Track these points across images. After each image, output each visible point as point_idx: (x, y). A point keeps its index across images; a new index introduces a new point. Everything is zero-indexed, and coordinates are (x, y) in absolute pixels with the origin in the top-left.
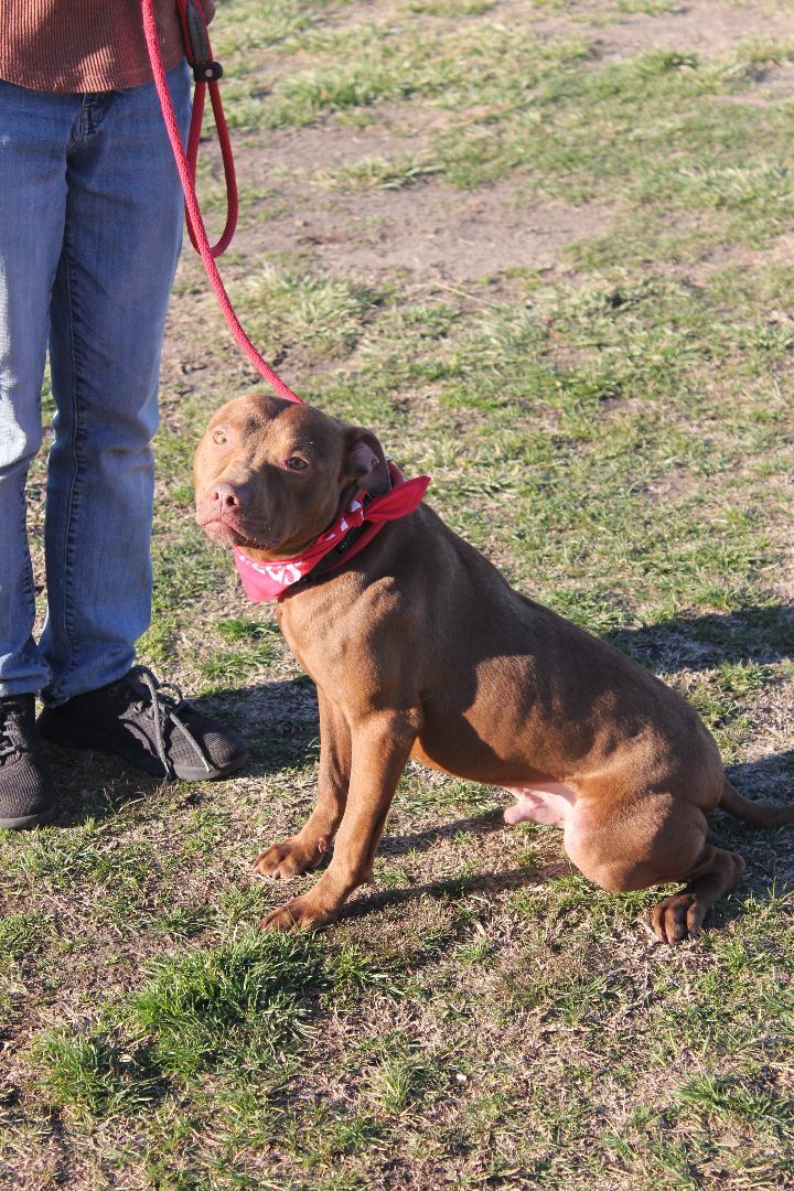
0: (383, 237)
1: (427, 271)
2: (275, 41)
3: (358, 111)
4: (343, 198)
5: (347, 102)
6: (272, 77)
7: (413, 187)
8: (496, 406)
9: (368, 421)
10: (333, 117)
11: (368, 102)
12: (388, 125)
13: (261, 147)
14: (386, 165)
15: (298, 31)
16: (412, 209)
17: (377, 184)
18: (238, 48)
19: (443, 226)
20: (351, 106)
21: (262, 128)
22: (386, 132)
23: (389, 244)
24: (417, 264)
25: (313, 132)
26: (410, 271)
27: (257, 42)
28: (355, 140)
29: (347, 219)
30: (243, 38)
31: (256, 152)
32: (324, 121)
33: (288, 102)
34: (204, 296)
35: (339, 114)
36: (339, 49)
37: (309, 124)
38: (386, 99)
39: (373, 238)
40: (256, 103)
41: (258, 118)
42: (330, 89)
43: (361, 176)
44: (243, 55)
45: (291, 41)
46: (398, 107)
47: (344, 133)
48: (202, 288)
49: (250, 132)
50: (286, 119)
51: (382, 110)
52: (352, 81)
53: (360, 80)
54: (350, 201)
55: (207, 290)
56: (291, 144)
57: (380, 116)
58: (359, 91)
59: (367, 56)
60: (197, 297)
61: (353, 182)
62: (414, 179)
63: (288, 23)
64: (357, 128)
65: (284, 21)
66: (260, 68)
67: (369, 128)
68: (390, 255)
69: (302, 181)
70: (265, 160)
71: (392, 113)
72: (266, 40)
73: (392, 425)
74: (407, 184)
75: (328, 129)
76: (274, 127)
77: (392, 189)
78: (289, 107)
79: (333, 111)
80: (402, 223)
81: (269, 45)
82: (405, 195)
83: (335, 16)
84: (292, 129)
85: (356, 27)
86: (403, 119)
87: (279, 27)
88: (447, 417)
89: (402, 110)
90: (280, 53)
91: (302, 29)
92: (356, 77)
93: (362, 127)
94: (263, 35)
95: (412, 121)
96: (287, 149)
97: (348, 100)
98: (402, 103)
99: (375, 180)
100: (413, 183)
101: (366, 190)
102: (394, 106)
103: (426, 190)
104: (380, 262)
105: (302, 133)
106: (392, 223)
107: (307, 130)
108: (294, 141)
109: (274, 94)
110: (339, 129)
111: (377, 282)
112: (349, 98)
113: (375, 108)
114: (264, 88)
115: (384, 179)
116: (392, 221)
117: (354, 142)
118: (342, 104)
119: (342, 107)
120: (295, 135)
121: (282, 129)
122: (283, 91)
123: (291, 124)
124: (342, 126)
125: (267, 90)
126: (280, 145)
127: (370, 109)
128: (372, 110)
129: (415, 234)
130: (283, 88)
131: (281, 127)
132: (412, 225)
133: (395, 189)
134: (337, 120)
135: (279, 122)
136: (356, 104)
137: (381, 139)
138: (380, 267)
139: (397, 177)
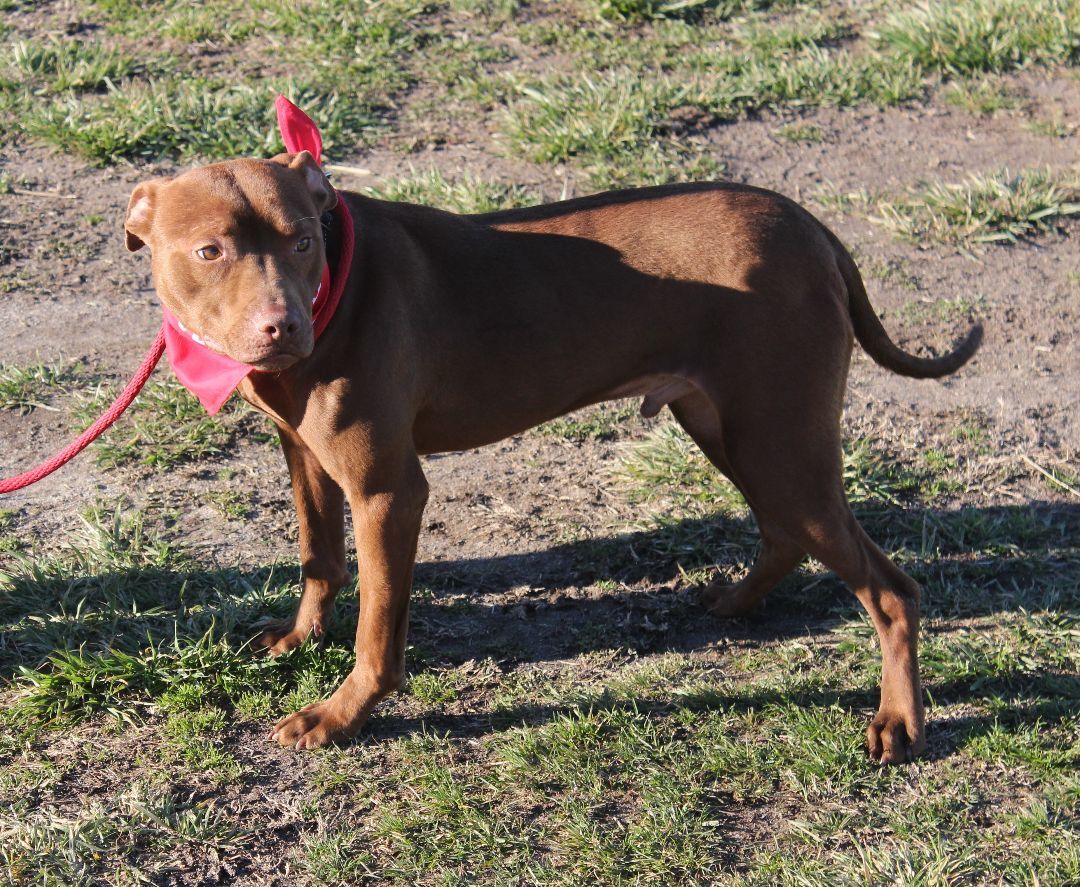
1: (1018, 423)
3: (985, 82)
4: (915, 256)
5: (971, 65)
6: (869, 6)
7: (1040, 241)
8: (1062, 765)
9: (813, 778)
10: (943, 89)
11: (1008, 66)
12: (1030, 112)
13: (810, 141)
14: (1003, 193)
16: (1028, 285)
17: (978, 232)
19: (1069, 330)
20: (977, 72)
21: (824, 103)
22: (1024, 124)
24: (1004, 410)
25: (906, 115)
26: (985, 423)
28: (970, 134)
29: (911, 298)
31: (803, 150)
32: (927, 100)
33: (878, 56)
34: (620, 445)
35: (955, 86)
37: (903, 101)
38: (1038, 61)
40: (824, 55)
41: (821, 85)
42: (950, 41)
43: (954, 217)
46: (1057, 77)
47: (956, 119)
48: (619, 428)
49: (802, 111)
50: (866, 89)
51: (1029, 80)
52: (989, 26)
53: (1002, 25)
54: (924, 262)
55: (627, 433)
56: (862, 138)
57: (1024, 92)
58: (996, 47)
60: (609, 446)
61: (941, 224)
62: (1043, 226)
64: (978, 114)
67: (997, 115)
69: (857, 215)
70: (811, 167)
71: (1042, 90)
73: (856, 793)
74: (1030, 236)
75: (931, 112)
76: (844, 102)
77: (1000, 243)
78: (879, 67)
79: (946, 79)
80: (1001, 316)
82: (1021, 255)
84: (872, 109)
86: (1058, 100)
88: (963, 780)
89: (1062, 84)
92: (996, 20)
93: (988, 111)
95: (1070, 106)
96: (854, 146)
97: (975, 61)
98: (1063, 70)
99: (977, 223)
100: (1042, 232)
101: (956, 241)
102: (1050, 76)
103: (1060, 249)
105: (886, 116)
106: (983, 315)
107: (895, 111)
108: (870, 132)
109: (863, 39)
110: (949, 114)
111: (920, 445)
112: (977, 57)
113: (1016, 77)
114: (850, 27)
115: (991, 223)
116: (983, 309)
117: (968, 140)
118: (964, 67)
119: (962, 73)
120: (873, 120)
121: (856, 108)
122: (876, 36)
123: (873, 99)
124: (954, 108)
125: (853, 32)
126: (844, 138)
127: (1008, 78)
128: (1010, 82)
129: (1017, 341)
130: (878, 30)
131: (854, 103)
132: (1017, 322)
133: (1007, 244)
134: (949, 96)
135: (853, 94)
136: (987, 68)
137: (1014, 138)
138: (937, 410)
139: (1016, 220)
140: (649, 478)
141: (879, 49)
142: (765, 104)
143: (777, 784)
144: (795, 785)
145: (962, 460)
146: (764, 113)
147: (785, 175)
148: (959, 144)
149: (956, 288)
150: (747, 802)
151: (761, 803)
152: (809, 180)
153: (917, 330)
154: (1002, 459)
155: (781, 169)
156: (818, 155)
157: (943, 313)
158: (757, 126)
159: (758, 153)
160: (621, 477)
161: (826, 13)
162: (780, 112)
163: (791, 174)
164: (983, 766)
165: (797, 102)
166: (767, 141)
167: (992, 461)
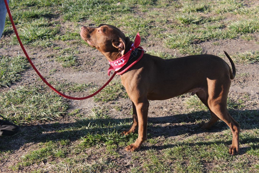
0: (244, 81)
1: (255, 95)
2: (231, 10)
3: (248, 35)
4: (236, 65)
5: (246, 32)
6: (228, 22)
7: (258, 63)
9: (220, 158)
10: (241, 36)
11: (252, 32)
12: (256, 40)
14: (252, 54)
15: (238, 8)
16: (256, 71)
17: (247, 61)
18: (220, 12)
20: (247, 33)
21: (220, 38)
22: (255, 42)
23: (246, 83)
24: (252, 93)
25: (234, 40)
26: (249, 95)
27: (226, 10)
28: (246, 44)
30: (223, 9)
31: (217, 46)
32: (238, 38)
33: (229, 30)
34: (185, 98)
35: (243, 36)
36: (248, 14)
37: (234, 38)
38: (257, 31)
39: (241, 81)
40: (220, 30)
41: (220, 35)
42: (242, 28)
43: (243, 59)
44: (222, 14)
45: (236, 11)
47: (243, 41)
49: (216, 40)
50: (228, 36)
51: (256, 34)
52: (249, 25)
53: (251, 25)
55: (186, 96)
56: (227, 45)
57: (255, 37)
58: (250, 29)
59: (255, 17)
60: (183, 98)
61: (241, 60)
63: (236, 5)
64: (247, 40)
65: (235, 4)
66: (225, 18)
67: (251, 41)
68: (245, 88)
70: (218, 50)
72: (229, 10)
73: (227, 160)
74: (256, 62)
75: (239, 40)
76: (224, 38)
77: (251, 63)
78: (230, 32)
79: (241, 34)
80: (252, 76)
81: (229, 12)
82: (255, 65)
83: (250, 3)
84: (229, 39)
85: (255, 7)
87: (233, 6)
90: (232, 14)
91: (239, 7)
92: (250, 24)
93: (249, 40)
94: (228, 8)
96: (225, 46)
97: (246, 31)
99: (247, 60)
101: (244, 63)
104: (241, 91)
105: (231, 41)
106: (248, 76)
107: (233, 40)
108: (228, 44)
109: (227, 27)
110: (242, 40)
111: (238, 99)
112: (247, 31)
113: (254, 34)
114: (225, 25)
115: (250, 60)
116: (248, 75)
117: (245, 45)
118: (244, 32)
119: (244, 33)
120: (229, 41)
121: (226, 39)
122: (229, 27)
123: (229, 38)
124: (243, 40)
125: (225, 26)
126: (224, 45)
127: (252, 34)
128: (253, 35)
129: (254, 80)
130: (229, 26)
131: (225, 38)
132: (254, 77)
133: (252, 63)
134: (242, 37)
135: (225, 37)
136: (249, 32)
137: (253, 45)
138: (240, 93)
139: (254, 59)
140: (191, 104)
141: (230, 29)
142: (210, 39)
143: (213, 159)
144: (216, 159)
145: (245, 101)
146: (210, 40)
147: (214, 51)
148: (244, 46)
149: (244, 71)
150: (208, 162)
151: (211, 162)
152: (218, 52)
153: (237, 78)
154: (252, 101)
155: (213, 50)
156: (219, 48)
157: (241, 75)
158: (209, 42)
159: (209, 47)
160: (185, 104)
161: (220, 23)
162: (213, 40)
163: (215, 51)
164: (250, 156)
165: (216, 38)
166: (210, 45)
167: (250, 102)
